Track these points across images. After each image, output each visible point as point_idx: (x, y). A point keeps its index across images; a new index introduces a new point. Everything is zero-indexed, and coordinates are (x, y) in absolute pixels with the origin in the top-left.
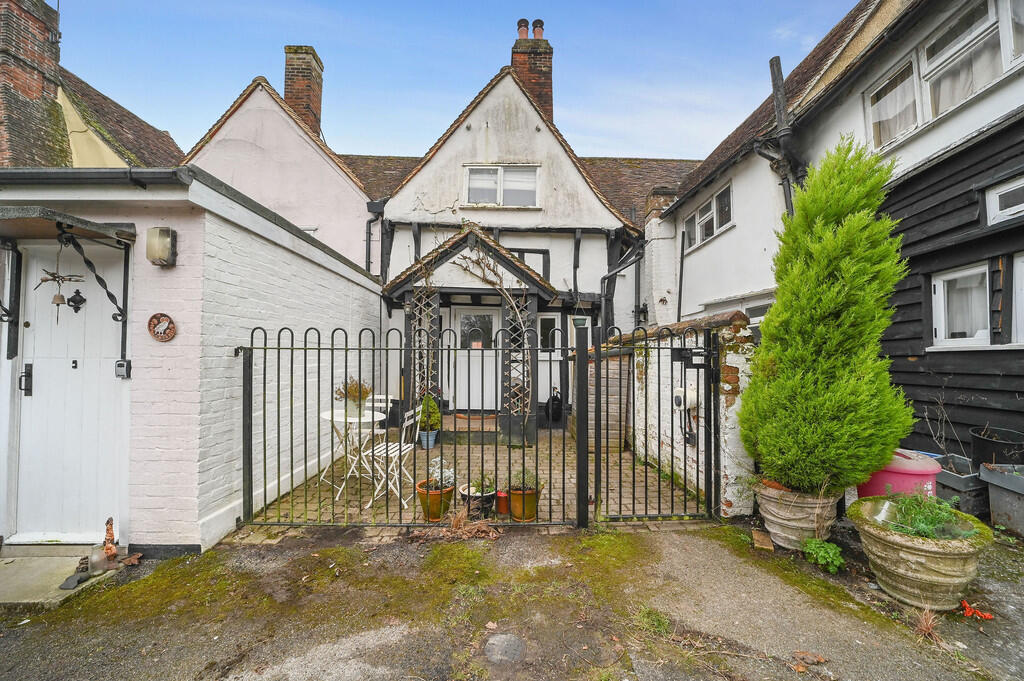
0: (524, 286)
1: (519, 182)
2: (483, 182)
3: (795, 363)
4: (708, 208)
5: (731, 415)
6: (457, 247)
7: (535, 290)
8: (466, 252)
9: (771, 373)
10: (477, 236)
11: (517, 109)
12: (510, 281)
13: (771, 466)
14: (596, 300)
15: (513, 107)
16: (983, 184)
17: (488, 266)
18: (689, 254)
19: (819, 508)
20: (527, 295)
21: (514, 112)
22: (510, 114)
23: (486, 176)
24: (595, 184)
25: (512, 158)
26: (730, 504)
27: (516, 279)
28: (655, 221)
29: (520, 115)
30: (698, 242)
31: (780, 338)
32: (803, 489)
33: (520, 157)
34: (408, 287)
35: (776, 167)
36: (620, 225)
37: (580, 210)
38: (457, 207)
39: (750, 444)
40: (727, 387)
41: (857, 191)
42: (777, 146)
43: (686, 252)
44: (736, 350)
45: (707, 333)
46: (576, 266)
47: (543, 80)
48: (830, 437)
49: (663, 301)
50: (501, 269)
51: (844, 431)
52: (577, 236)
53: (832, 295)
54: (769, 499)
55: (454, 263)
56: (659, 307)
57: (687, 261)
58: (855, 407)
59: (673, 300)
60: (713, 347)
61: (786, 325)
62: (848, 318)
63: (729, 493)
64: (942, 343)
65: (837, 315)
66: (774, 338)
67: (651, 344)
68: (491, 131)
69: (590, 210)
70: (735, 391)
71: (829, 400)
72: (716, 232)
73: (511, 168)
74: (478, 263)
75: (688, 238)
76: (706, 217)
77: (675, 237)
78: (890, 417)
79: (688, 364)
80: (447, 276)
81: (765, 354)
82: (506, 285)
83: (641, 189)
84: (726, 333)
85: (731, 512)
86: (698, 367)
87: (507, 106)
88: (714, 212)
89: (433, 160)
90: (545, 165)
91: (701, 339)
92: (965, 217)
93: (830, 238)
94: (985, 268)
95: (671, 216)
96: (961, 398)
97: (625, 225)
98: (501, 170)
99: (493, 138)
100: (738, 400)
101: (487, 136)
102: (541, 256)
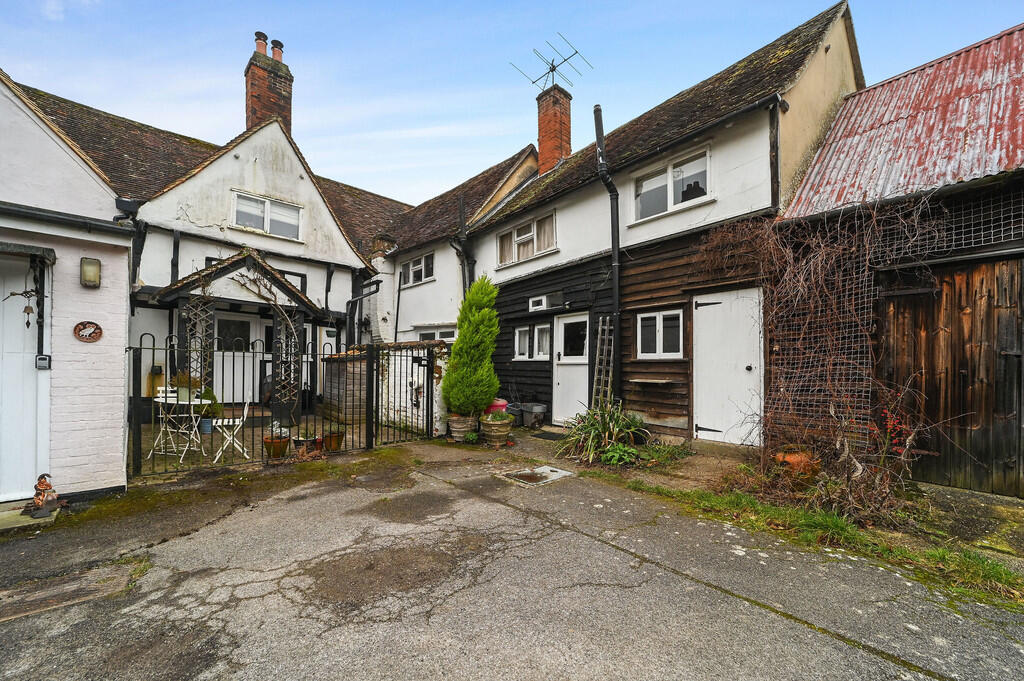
0: (293, 304)
1: (286, 217)
2: (252, 209)
3: (464, 364)
4: (418, 262)
5: (438, 389)
6: (235, 265)
7: (303, 308)
8: (243, 271)
9: (454, 368)
10: (255, 260)
11: (283, 155)
12: (282, 299)
13: (455, 406)
14: (343, 317)
15: (280, 153)
16: (528, 295)
17: (265, 287)
18: (405, 289)
19: (470, 421)
20: (298, 311)
21: (280, 157)
22: (277, 157)
23: (253, 204)
24: (347, 232)
25: (278, 195)
26: (437, 430)
27: (287, 298)
28: (380, 259)
29: (286, 160)
30: (411, 283)
31: (459, 354)
32: (465, 414)
33: (286, 196)
34: (183, 294)
35: (459, 254)
36: (363, 266)
37: (334, 250)
38: (225, 226)
39: (446, 399)
40: (437, 375)
41: (486, 299)
42: (460, 243)
43: (403, 286)
44: (440, 358)
45: (428, 350)
46: (328, 290)
47: (282, 103)
48: (474, 392)
49: (384, 319)
50: (275, 289)
51: (478, 389)
52: (330, 269)
53: (477, 338)
54: (453, 421)
55: (233, 279)
56: (381, 323)
57: (402, 293)
58: (482, 380)
59: (391, 320)
60: (432, 357)
61: (461, 349)
62: (482, 347)
63: (437, 425)
64: (518, 358)
65: (478, 346)
66: (457, 354)
67: (391, 353)
68: (258, 166)
69: (342, 251)
70: (440, 378)
71: (474, 378)
72: (424, 280)
73: (277, 203)
74: (254, 281)
75: (404, 278)
76: (418, 267)
77: (394, 274)
78: (493, 385)
79: (420, 365)
80: (224, 288)
81: (454, 360)
82: (279, 303)
83: (361, 219)
84: (436, 350)
85: (438, 434)
86: (424, 366)
87: (274, 149)
88: (422, 266)
89: (199, 175)
90: (307, 208)
91: (426, 351)
92: (521, 307)
93: (476, 316)
94: (527, 328)
95: (392, 259)
96: (519, 379)
97: (367, 267)
98: (268, 203)
99: (260, 173)
100: (441, 381)
101: (255, 170)
102: (300, 278)
